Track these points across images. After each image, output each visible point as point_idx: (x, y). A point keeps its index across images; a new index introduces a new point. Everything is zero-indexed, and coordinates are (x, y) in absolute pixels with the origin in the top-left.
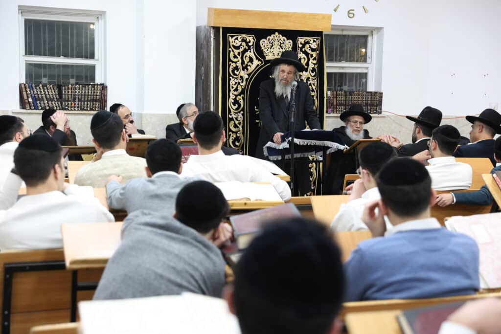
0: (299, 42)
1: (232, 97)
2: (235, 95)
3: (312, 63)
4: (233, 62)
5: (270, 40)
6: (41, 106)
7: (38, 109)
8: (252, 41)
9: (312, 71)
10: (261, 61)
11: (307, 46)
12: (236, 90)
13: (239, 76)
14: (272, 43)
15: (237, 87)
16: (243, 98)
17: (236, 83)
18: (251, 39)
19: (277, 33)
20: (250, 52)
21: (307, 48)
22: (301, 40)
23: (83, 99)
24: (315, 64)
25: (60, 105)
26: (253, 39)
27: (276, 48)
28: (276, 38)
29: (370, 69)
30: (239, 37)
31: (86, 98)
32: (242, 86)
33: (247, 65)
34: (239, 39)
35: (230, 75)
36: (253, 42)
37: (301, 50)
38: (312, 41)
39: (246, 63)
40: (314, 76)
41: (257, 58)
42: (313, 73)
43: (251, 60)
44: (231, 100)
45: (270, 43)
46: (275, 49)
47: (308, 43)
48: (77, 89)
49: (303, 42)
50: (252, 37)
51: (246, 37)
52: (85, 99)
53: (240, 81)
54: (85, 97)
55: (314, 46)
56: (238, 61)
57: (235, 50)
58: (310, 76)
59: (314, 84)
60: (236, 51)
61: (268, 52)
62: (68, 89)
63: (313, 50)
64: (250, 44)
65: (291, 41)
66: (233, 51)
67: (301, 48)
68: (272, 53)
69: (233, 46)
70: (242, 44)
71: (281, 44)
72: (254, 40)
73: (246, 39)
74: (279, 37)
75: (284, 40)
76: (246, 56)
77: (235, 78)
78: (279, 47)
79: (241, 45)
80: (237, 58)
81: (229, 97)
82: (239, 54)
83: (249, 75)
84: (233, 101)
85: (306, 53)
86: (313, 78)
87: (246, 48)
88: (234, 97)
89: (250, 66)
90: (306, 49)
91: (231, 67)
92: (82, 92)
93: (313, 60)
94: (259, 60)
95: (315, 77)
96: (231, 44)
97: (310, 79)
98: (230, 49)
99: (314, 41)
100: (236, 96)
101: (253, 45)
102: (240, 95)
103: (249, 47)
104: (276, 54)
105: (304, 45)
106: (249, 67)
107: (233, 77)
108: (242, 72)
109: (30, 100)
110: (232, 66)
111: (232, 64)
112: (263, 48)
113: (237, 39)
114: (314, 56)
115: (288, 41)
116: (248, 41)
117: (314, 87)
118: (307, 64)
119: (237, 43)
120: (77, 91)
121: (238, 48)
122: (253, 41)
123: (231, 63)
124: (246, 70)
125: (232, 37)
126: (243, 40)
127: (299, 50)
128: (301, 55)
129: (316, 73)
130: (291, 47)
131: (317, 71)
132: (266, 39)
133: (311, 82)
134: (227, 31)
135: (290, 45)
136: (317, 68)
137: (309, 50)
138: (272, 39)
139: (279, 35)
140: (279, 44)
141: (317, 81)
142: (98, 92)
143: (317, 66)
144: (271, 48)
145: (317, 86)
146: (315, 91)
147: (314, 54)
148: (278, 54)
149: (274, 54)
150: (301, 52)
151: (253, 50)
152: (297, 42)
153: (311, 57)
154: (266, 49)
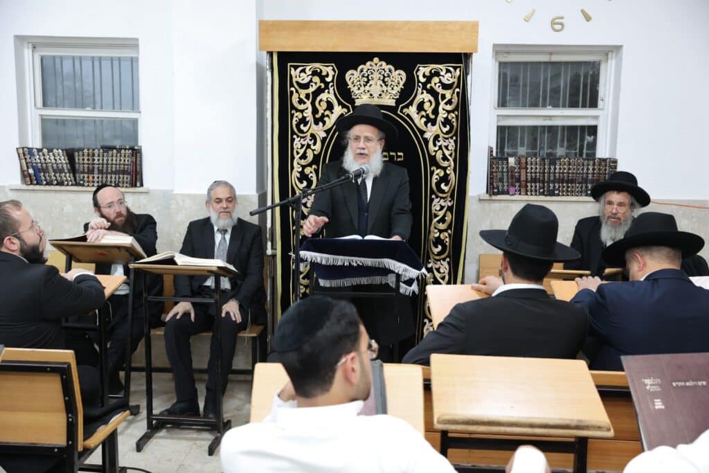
0: (420, 74)
1: (297, 168)
2: (302, 166)
3: (444, 109)
4: (297, 110)
5: (365, 71)
6: (46, 180)
7: (42, 185)
8: (331, 73)
9: (444, 124)
10: (348, 108)
11: (436, 80)
12: (304, 157)
13: (308, 134)
14: (367, 77)
15: (305, 152)
16: (317, 171)
17: (303, 146)
18: (329, 70)
19: (376, 60)
20: (329, 92)
21: (435, 84)
22: (423, 71)
23: (104, 171)
24: (449, 112)
25: (72, 178)
26: (334, 70)
27: (376, 84)
28: (376, 68)
29: (601, 119)
30: (308, 68)
31: (109, 169)
32: (313, 150)
33: (323, 114)
34: (307, 70)
35: (293, 133)
36: (334, 76)
37: (424, 87)
38: (444, 71)
39: (321, 111)
40: (447, 133)
41: (340, 103)
42: (445, 127)
43: (330, 107)
44: (295, 174)
45: (363, 76)
46: (373, 85)
47: (437, 74)
48: (96, 155)
49: (427, 74)
50: (331, 68)
51: (321, 67)
52: (107, 170)
53: (311, 143)
54: (107, 167)
55: (447, 78)
56: (307, 109)
57: (300, 90)
58: (439, 132)
59: (447, 147)
60: (303, 93)
61: (360, 91)
62: (83, 155)
63: (445, 87)
64: (329, 79)
65: (402, 73)
66: (297, 91)
67: (424, 85)
68: (368, 95)
69: (297, 82)
70: (313, 80)
71: (384, 77)
72: (335, 72)
73: (321, 71)
74: (381, 65)
75: (390, 71)
76: (321, 101)
77: (301, 137)
78: (381, 82)
79: (311, 81)
80: (305, 103)
81: (292, 168)
82: (307, 96)
83: (327, 132)
84: (298, 175)
85: (432, 92)
86: (446, 136)
87: (320, 86)
88: (300, 169)
89: (328, 116)
90: (433, 85)
91: (295, 119)
92: (103, 160)
93: (446, 104)
94: (344, 106)
95: (450, 135)
96: (294, 80)
97: (440, 139)
98: (293, 89)
99: (448, 71)
100: (304, 167)
101: (333, 81)
102: (310, 165)
103: (327, 84)
104: (376, 95)
105: (429, 79)
106: (326, 119)
107: (298, 136)
108: (314, 126)
109: (31, 171)
110: (297, 117)
111: (296, 114)
112: (350, 86)
113: (303, 71)
114: (448, 96)
115: (398, 72)
116: (324, 74)
117: (447, 153)
118: (435, 112)
119: (305, 79)
120: (96, 158)
121: (306, 86)
122: (333, 74)
123: (293, 111)
124: (321, 124)
125: (296, 68)
126: (315, 73)
127: (420, 87)
128: (423, 96)
129: (452, 127)
130: (402, 83)
131: (455, 124)
132: (356, 70)
133: (441, 142)
134: (286, 59)
135: (402, 79)
136: (453, 118)
137: (439, 86)
138: (368, 69)
139: (380, 63)
140: (382, 78)
141: (456, 142)
142: (125, 160)
143: (454, 115)
144: (366, 85)
145: (456, 151)
146: (451, 159)
147: (448, 94)
148: (380, 95)
149: (371, 95)
150: (424, 91)
151: (334, 89)
152: (416, 73)
153: (442, 100)
154: (356, 88)
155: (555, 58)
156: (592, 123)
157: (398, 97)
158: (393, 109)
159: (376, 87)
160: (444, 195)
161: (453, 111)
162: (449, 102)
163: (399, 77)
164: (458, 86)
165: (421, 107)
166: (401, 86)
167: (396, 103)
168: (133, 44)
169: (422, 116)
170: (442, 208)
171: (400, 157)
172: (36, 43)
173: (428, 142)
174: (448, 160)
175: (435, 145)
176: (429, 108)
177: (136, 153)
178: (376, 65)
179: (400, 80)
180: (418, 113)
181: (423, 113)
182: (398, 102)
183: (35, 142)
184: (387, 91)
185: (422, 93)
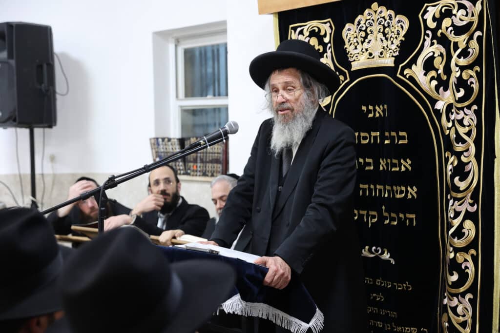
0: (429, 17)
3: (457, 65)
5: (362, 23)
8: (329, 31)
9: (458, 88)
10: (345, 75)
11: (447, 22)
14: (365, 31)
18: (325, 27)
19: (375, 5)
20: (327, 56)
21: (447, 28)
22: (432, 12)
23: (204, 160)
24: (462, 68)
26: (331, 27)
27: (376, 38)
28: (375, 17)
30: (306, 28)
31: (208, 158)
34: (305, 31)
36: (331, 34)
37: (434, 36)
38: (456, 8)
40: (461, 100)
41: (337, 69)
42: (459, 91)
45: (360, 30)
46: (373, 41)
47: (448, 13)
49: (438, 16)
50: (328, 24)
51: (320, 26)
52: (206, 159)
54: (206, 156)
58: (452, 100)
59: (461, 122)
61: (356, 51)
63: (459, 31)
64: (326, 40)
65: (405, 18)
67: (434, 31)
68: (367, 54)
71: (385, 27)
72: (332, 29)
73: (319, 30)
74: (381, 12)
75: (390, 18)
78: (380, 36)
85: (444, 41)
86: (459, 105)
90: (444, 30)
93: (459, 56)
95: (466, 104)
97: (454, 110)
99: (462, 7)
101: (330, 42)
103: (325, 46)
104: (376, 54)
105: (438, 20)
112: (347, 45)
113: (302, 32)
114: (462, 45)
115: (399, 17)
116: (322, 33)
117: (462, 131)
118: (448, 70)
122: (331, 31)
125: (295, 29)
126: (313, 34)
127: (428, 36)
128: (433, 48)
129: (469, 91)
130: (403, 33)
131: (475, 86)
132: (353, 23)
133: (455, 115)
134: (290, 21)
135: (402, 27)
136: (471, 76)
137: (451, 31)
138: (367, 20)
139: (379, 10)
140: (382, 31)
141: (478, 113)
143: (473, 74)
144: (364, 41)
145: (479, 127)
146: (470, 141)
147: (462, 40)
148: (381, 53)
149: (370, 54)
150: (435, 41)
151: (331, 52)
152: (423, 15)
153: (455, 51)
154: (353, 47)
157: (397, 53)
158: (391, 71)
159: (375, 43)
160: (460, 195)
161: (470, 67)
162: (465, 53)
163: (400, 24)
164: (480, 28)
166: (401, 38)
167: (395, 62)
168: (226, 26)
169: (432, 78)
170: (457, 214)
171: (403, 138)
173: (441, 114)
174: (464, 141)
175: (448, 120)
176: (439, 64)
178: (375, 12)
179: (400, 30)
180: (425, 74)
181: (433, 73)
182: (398, 60)
184: (387, 46)
185: (432, 44)
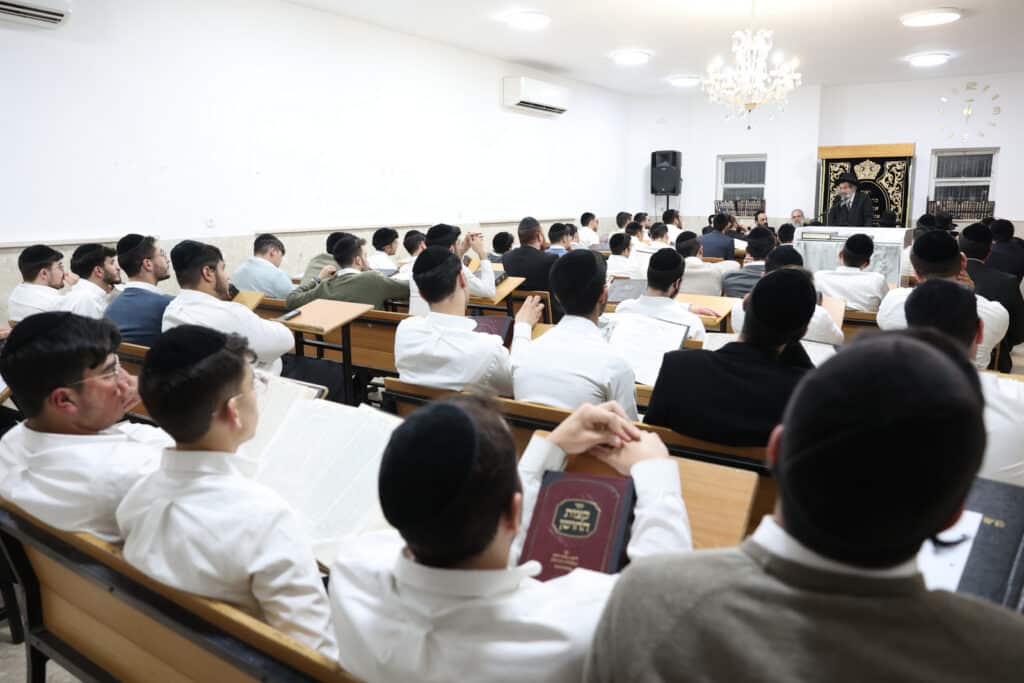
0: (887, 166)
3: (897, 180)
11: (893, 168)
18: (847, 166)
22: (888, 164)
24: (899, 181)
29: (992, 182)
30: (839, 165)
31: (751, 208)
37: (889, 171)
38: (898, 164)
40: (898, 190)
42: (898, 187)
47: (894, 165)
48: (746, 202)
49: (890, 165)
50: (848, 164)
51: (844, 164)
55: (899, 167)
58: (895, 190)
63: (898, 171)
65: (879, 165)
72: (850, 166)
73: (844, 166)
85: (892, 173)
90: (892, 170)
95: (900, 191)
96: (832, 170)
98: (831, 173)
99: (900, 164)
105: (891, 167)
113: (836, 166)
114: (899, 175)
118: (893, 181)
119: (836, 169)
125: (833, 165)
126: (841, 167)
127: (887, 171)
128: (888, 175)
131: (902, 186)
133: (895, 194)
134: (829, 162)
136: (901, 184)
137: (895, 171)
141: (902, 194)
142: (756, 205)
145: (902, 198)
146: (900, 201)
147: (899, 173)
150: (889, 173)
152: (885, 165)
153: (897, 176)
155: (968, 153)
156: (986, 184)
158: (874, 181)
159: (867, 171)
161: (901, 181)
162: (900, 177)
163: (878, 167)
164: (905, 170)
165: (887, 180)
168: (765, 156)
172: (723, 157)
173: (889, 194)
174: (898, 202)
175: (892, 195)
176: (890, 180)
177: (763, 202)
178: (868, 164)
180: (885, 182)
181: (888, 182)
182: (877, 177)
183: (721, 198)
